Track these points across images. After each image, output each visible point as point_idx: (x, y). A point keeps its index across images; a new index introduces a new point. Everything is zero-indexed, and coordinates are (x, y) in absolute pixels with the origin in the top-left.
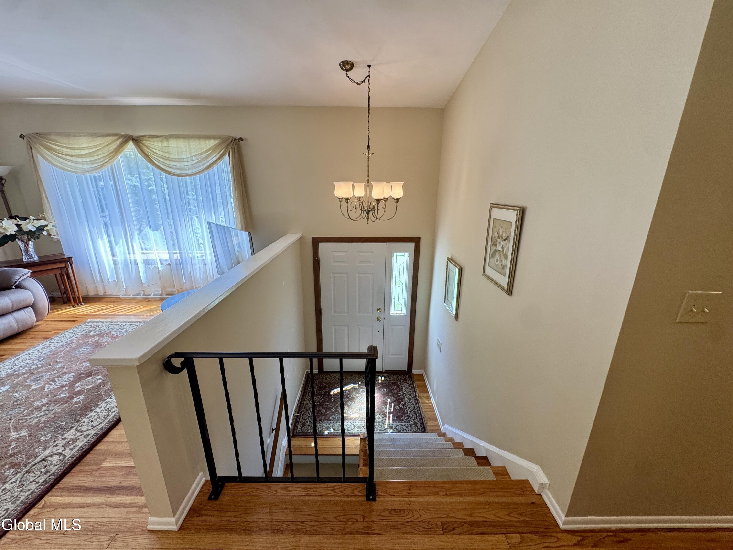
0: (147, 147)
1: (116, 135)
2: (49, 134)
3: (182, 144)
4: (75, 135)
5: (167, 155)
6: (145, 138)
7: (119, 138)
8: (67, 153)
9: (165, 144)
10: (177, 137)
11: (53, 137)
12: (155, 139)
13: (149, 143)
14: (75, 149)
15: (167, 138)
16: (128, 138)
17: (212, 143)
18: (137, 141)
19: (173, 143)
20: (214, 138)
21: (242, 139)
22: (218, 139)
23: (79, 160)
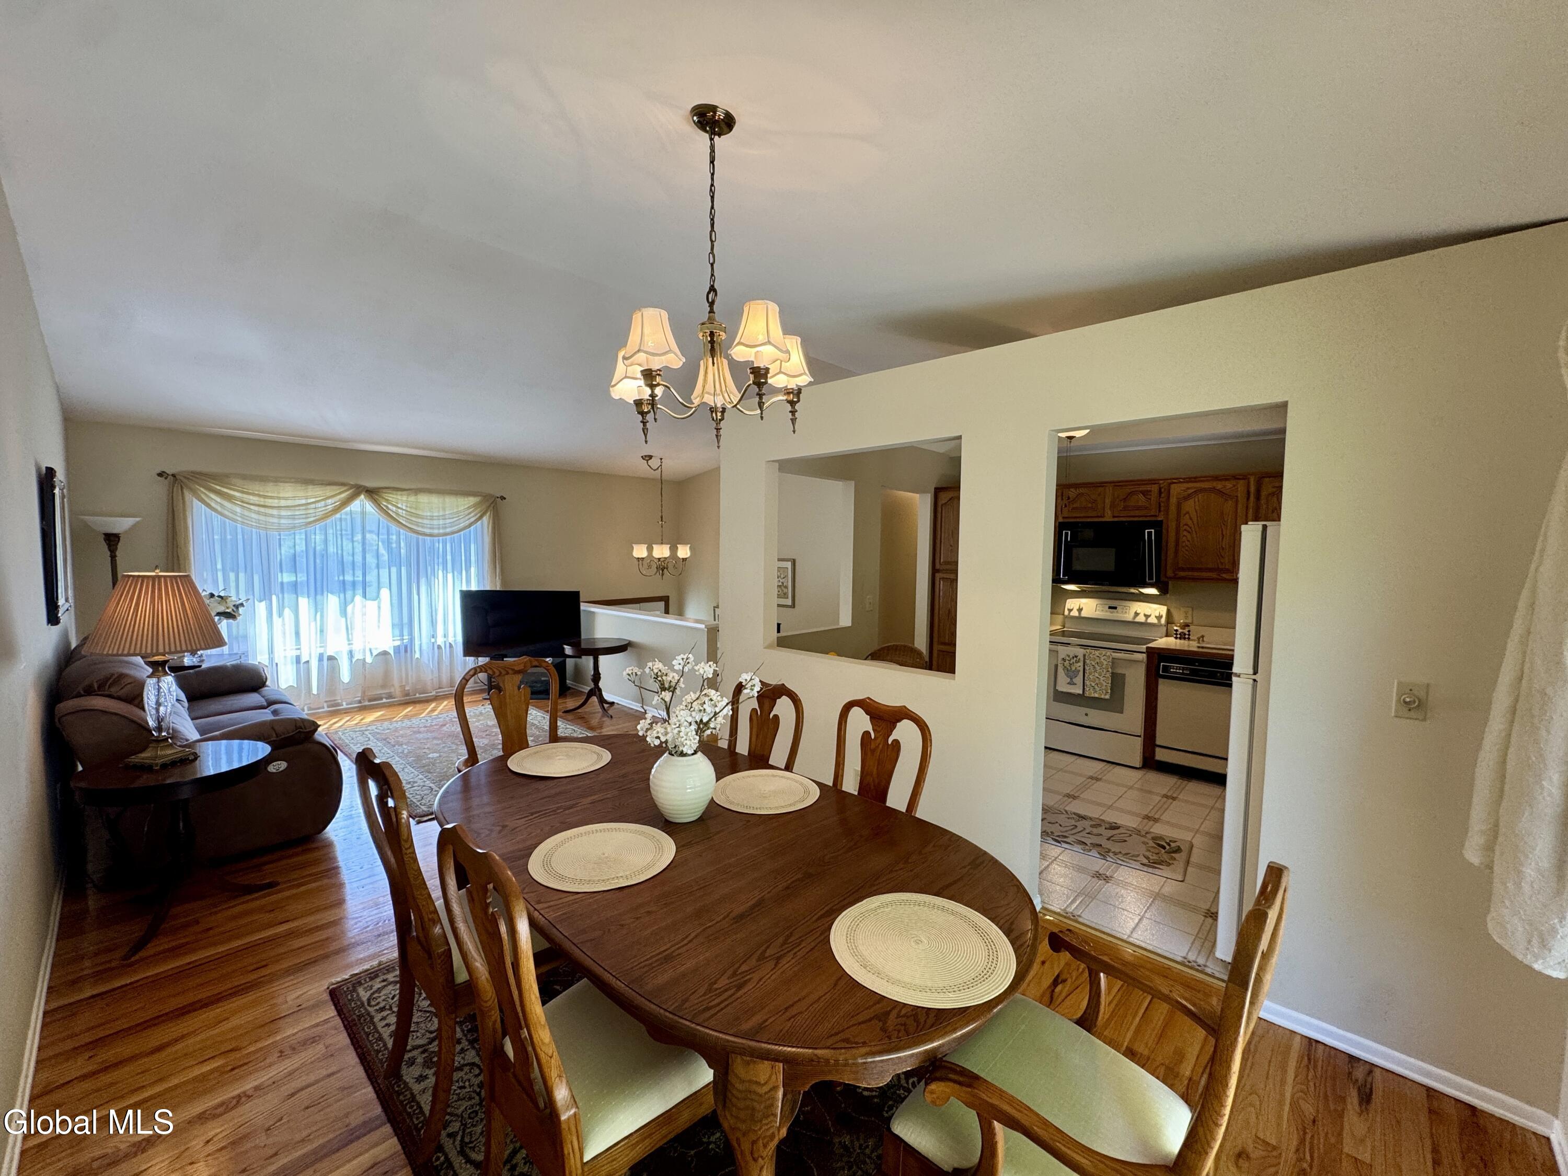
0: (387, 500)
1: (343, 484)
2: (228, 476)
3: (435, 500)
4: (277, 480)
5: (413, 511)
6: (386, 491)
7: (351, 488)
8: (252, 502)
9: (412, 498)
10: (430, 491)
11: (234, 481)
12: (399, 493)
13: (392, 497)
14: (272, 498)
15: (417, 491)
16: (359, 490)
17: (472, 500)
18: (372, 493)
19: (424, 499)
20: (474, 494)
21: (503, 498)
22: (480, 496)
23: (275, 512)
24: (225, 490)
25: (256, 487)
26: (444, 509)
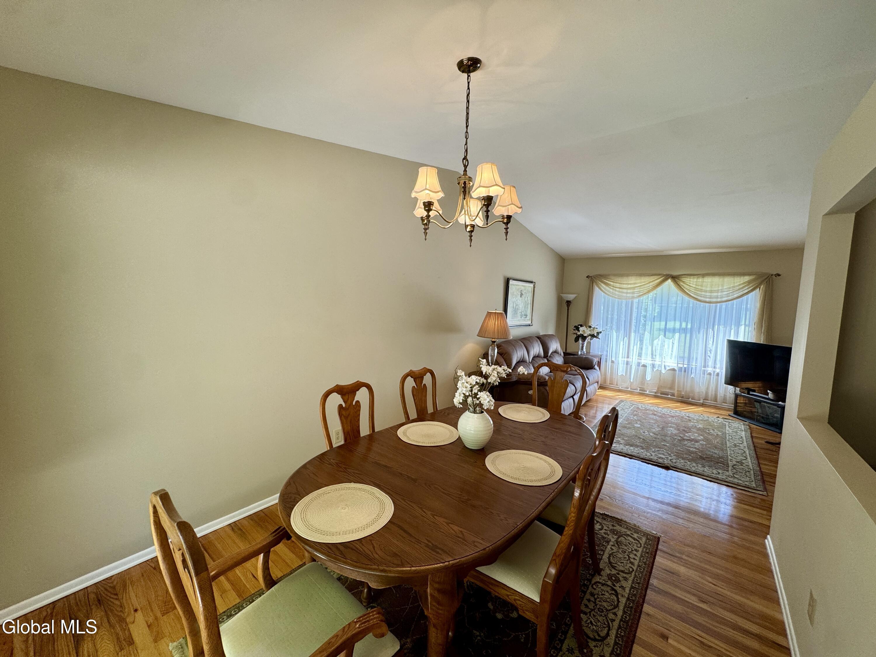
0: (684, 282)
1: (659, 275)
2: (609, 275)
3: (716, 280)
4: (628, 275)
5: (699, 287)
6: (684, 276)
7: (663, 276)
8: (617, 286)
10: (714, 275)
11: (611, 277)
12: (692, 277)
13: (687, 280)
14: (624, 284)
15: (704, 275)
16: (667, 277)
17: (747, 278)
18: (675, 278)
19: (708, 280)
21: (778, 275)
22: (754, 275)
23: (625, 291)
24: (607, 282)
25: (619, 279)
26: (723, 286)
